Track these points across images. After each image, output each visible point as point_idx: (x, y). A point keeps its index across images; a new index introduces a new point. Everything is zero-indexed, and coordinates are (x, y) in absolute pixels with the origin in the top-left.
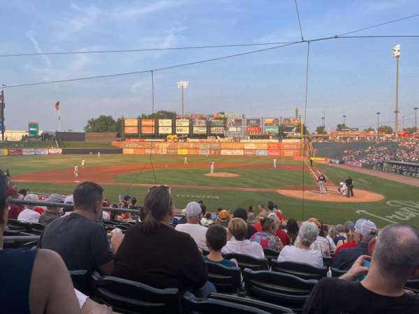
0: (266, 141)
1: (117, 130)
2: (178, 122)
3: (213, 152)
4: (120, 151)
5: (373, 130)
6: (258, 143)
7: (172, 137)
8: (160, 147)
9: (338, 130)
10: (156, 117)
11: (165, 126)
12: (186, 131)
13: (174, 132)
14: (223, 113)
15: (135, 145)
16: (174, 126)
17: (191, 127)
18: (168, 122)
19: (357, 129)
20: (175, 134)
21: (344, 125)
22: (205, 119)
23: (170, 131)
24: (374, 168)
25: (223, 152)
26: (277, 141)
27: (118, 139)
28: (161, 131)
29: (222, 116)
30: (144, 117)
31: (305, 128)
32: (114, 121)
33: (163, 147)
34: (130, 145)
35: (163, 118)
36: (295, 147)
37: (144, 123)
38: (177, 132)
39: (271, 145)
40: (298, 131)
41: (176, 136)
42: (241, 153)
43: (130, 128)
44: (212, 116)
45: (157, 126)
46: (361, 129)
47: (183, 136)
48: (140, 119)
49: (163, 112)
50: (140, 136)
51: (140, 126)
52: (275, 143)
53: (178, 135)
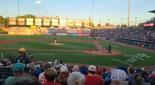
0: (77, 29)
1: (5, 22)
2: (36, 20)
3: (53, 34)
4: (7, 33)
5: (120, 26)
6: (73, 30)
7: (33, 27)
8: (27, 31)
9: (106, 26)
10: (25, 17)
11: (30, 22)
12: (40, 24)
13: (34, 25)
14: (58, 17)
15: (15, 30)
16: (34, 22)
17: (42, 22)
18: (32, 20)
19: (114, 25)
20: (35, 25)
21: (108, 23)
22: (49, 19)
23: (32, 24)
24: (120, 41)
25: (57, 34)
26: (81, 29)
27: (6, 27)
28: (28, 24)
29: (57, 18)
30: (19, 17)
31: (93, 24)
32: (4, 18)
33: (28, 32)
34: (13, 30)
35: (29, 17)
36: (89, 32)
37: (19, 20)
38: (36, 25)
39: (79, 31)
40: (90, 25)
41: (35, 26)
42: (66, 34)
43: (12, 22)
44: (52, 18)
45: (25, 21)
46: (115, 26)
47: (38, 27)
48: (17, 18)
49: (29, 15)
50: (17, 26)
51: (17, 21)
53: (36, 26)
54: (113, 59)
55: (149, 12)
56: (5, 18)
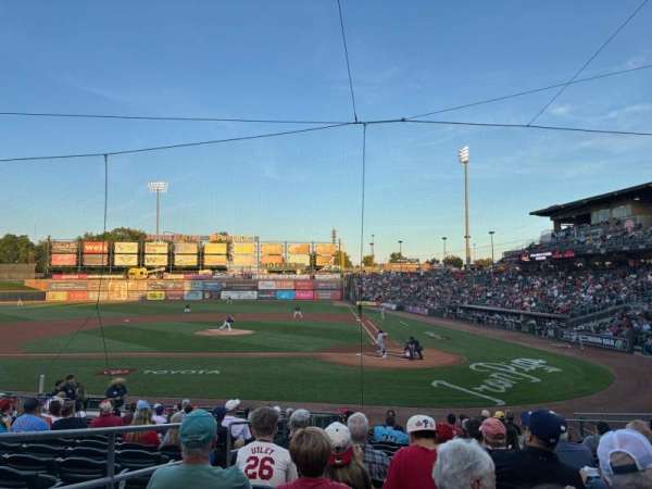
0: (292, 276)
1: (36, 259)
2: (148, 248)
3: (207, 296)
4: (42, 296)
5: (438, 262)
6: (280, 280)
7: (139, 271)
8: (117, 289)
9: (391, 261)
10: (109, 238)
11: (126, 253)
12: (164, 261)
13: (140, 264)
14: (225, 234)
15: (71, 286)
16: (141, 254)
17: (171, 255)
18: (133, 247)
19: (418, 260)
20: (143, 265)
21: (400, 254)
22: (195, 242)
23: (134, 261)
24: (445, 315)
26: (307, 276)
27: (39, 275)
28: (118, 262)
29: (224, 238)
30: (91, 239)
31: (346, 258)
32: (32, 245)
33: (120, 291)
34: (63, 286)
35: (122, 239)
36: (334, 286)
37: (88, 248)
38: (146, 264)
39: (299, 284)
40: (336, 262)
41: (144, 270)
42: (254, 295)
43: (60, 257)
44: (207, 238)
45: (111, 253)
46: (422, 261)
47: (156, 270)
48: (80, 241)
49: (123, 230)
50: (81, 269)
51: (80, 253)
52: (305, 280)
53: (149, 268)
54: (432, 381)
55: (532, 214)
56: (36, 243)
